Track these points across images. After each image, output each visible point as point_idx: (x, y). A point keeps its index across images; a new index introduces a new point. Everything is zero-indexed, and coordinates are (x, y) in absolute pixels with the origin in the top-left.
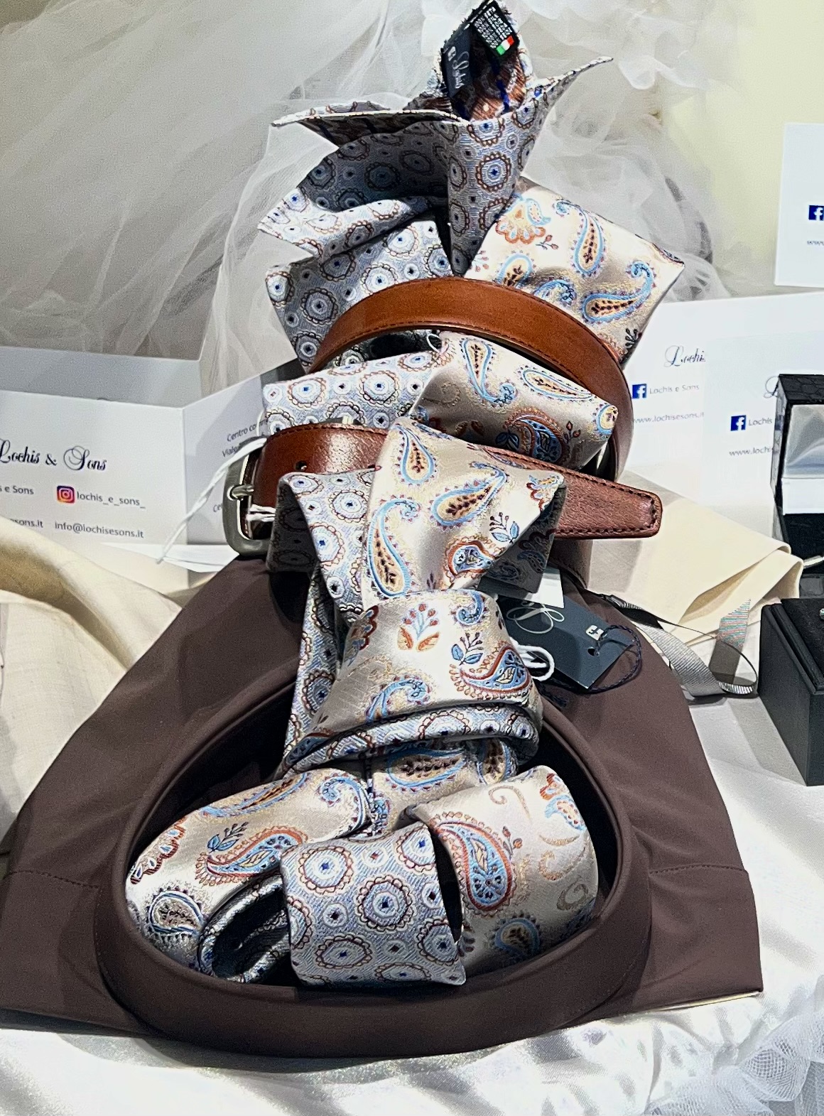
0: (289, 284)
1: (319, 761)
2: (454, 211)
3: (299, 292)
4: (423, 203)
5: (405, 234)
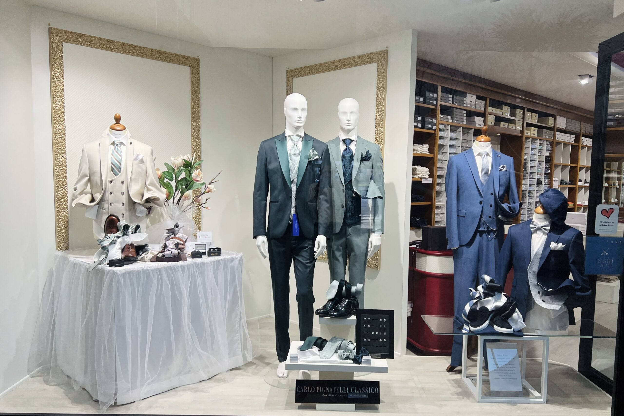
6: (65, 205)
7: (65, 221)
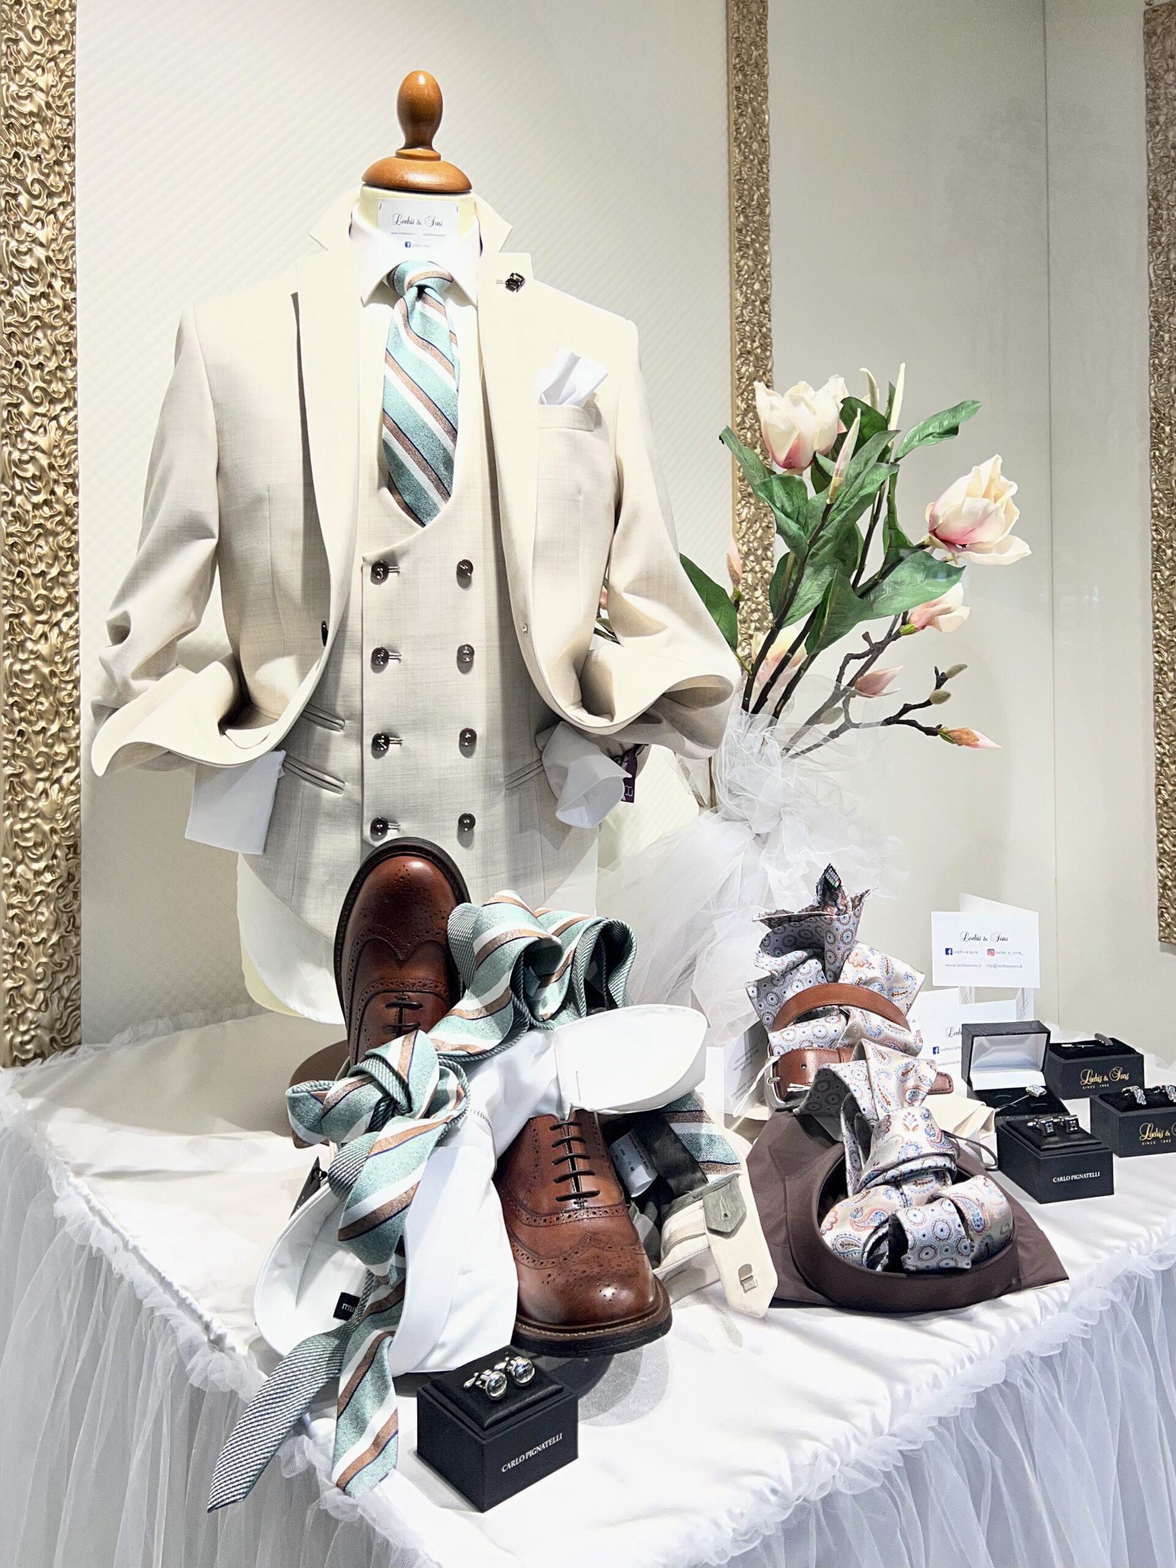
0: (758, 989)
1: (879, 1182)
2: (829, 954)
3: (763, 994)
4: (811, 951)
5: (806, 965)
6: (62, 735)
7: (57, 845)
